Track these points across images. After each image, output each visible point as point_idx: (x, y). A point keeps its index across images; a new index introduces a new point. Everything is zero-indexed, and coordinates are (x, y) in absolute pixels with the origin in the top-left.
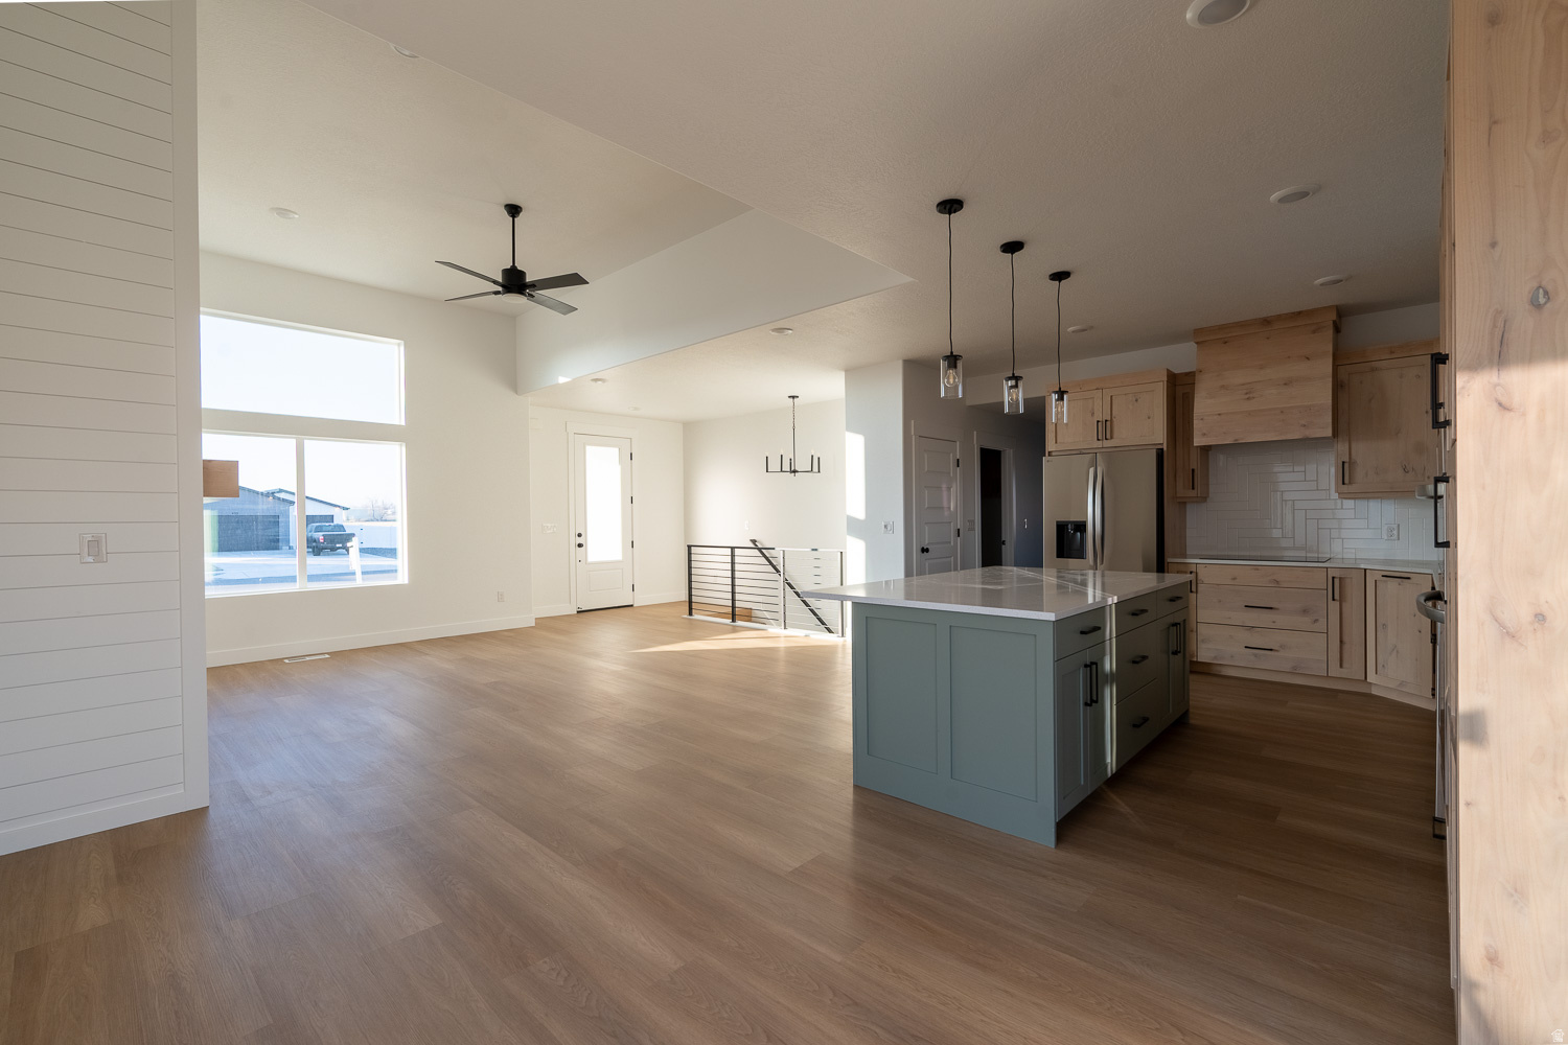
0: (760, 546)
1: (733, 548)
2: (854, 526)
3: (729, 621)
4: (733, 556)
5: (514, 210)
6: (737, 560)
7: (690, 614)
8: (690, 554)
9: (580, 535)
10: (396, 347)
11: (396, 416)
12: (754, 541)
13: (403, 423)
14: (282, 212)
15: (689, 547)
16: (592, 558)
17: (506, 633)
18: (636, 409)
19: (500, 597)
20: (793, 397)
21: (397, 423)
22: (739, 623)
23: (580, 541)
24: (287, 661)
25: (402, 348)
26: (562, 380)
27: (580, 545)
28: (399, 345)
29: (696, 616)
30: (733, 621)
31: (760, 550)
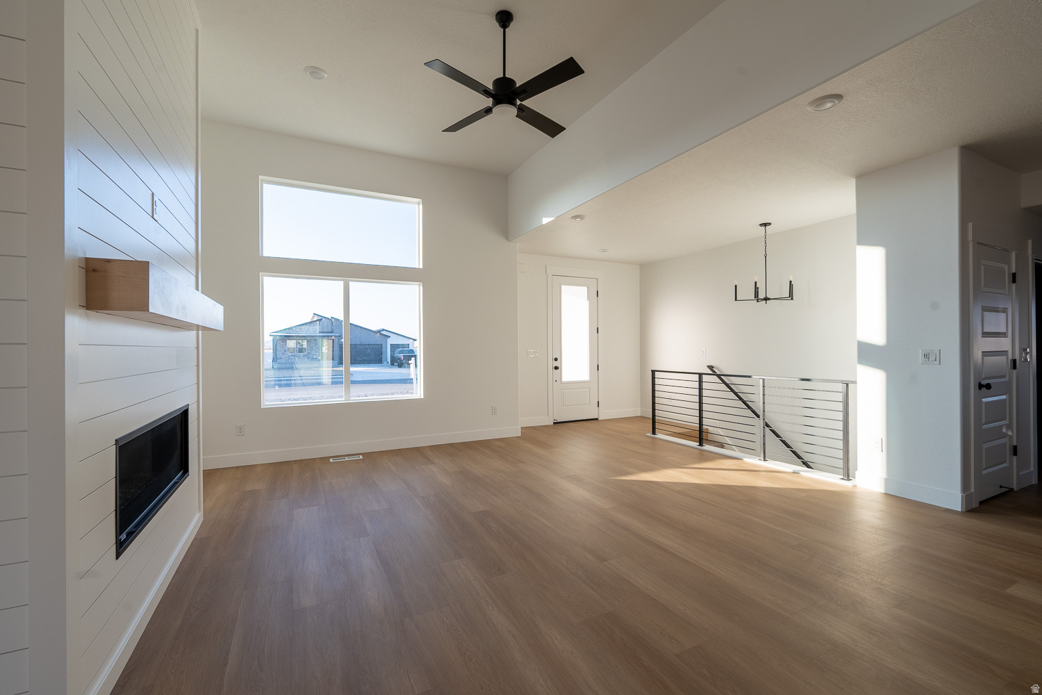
0: (718, 373)
1: (700, 375)
2: (867, 354)
3: (695, 444)
4: (701, 382)
5: (505, 18)
6: (705, 385)
7: (654, 433)
8: (653, 378)
9: (556, 359)
10: (417, 206)
11: (416, 261)
12: (711, 367)
13: (421, 267)
14: (315, 71)
15: (653, 372)
16: (565, 379)
17: (497, 443)
18: (604, 251)
19: (494, 411)
20: (765, 225)
21: (417, 267)
22: (707, 447)
23: (556, 364)
24: (331, 460)
25: (421, 206)
26: (545, 221)
27: (556, 368)
28: (419, 203)
29: (659, 436)
30: (701, 444)
31: (719, 376)
